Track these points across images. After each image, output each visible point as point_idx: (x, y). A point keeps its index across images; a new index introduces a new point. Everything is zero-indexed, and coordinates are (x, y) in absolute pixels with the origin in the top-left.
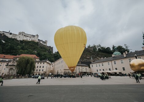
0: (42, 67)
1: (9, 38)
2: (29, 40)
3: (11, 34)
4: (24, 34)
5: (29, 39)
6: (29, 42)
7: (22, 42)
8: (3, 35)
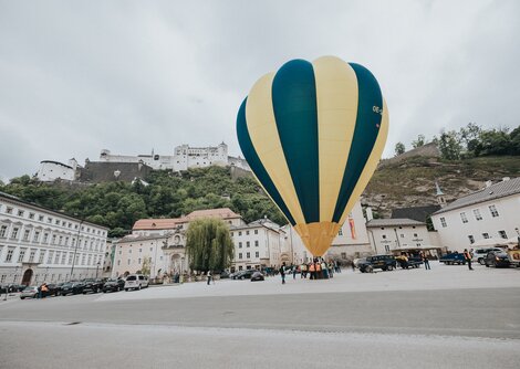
0: (252, 244)
1: (155, 171)
2: (202, 166)
3: (157, 158)
4: (188, 152)
5: (202, 163)
6: (206, 171)
7: (186, 175)
8: (140, 166)
